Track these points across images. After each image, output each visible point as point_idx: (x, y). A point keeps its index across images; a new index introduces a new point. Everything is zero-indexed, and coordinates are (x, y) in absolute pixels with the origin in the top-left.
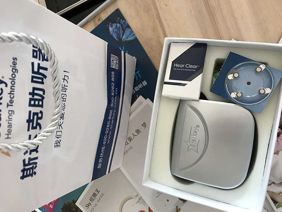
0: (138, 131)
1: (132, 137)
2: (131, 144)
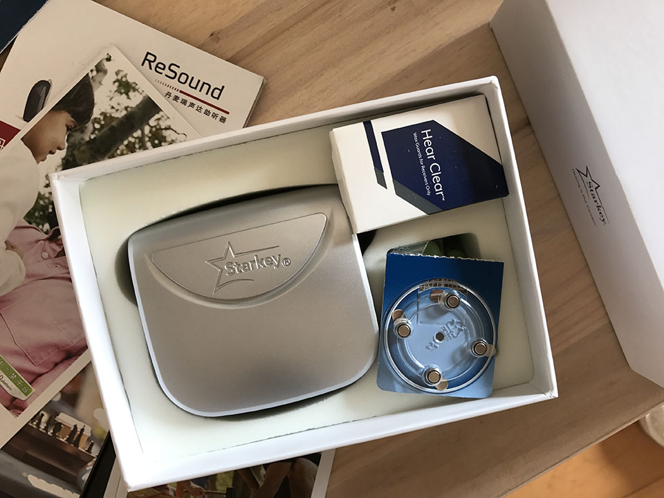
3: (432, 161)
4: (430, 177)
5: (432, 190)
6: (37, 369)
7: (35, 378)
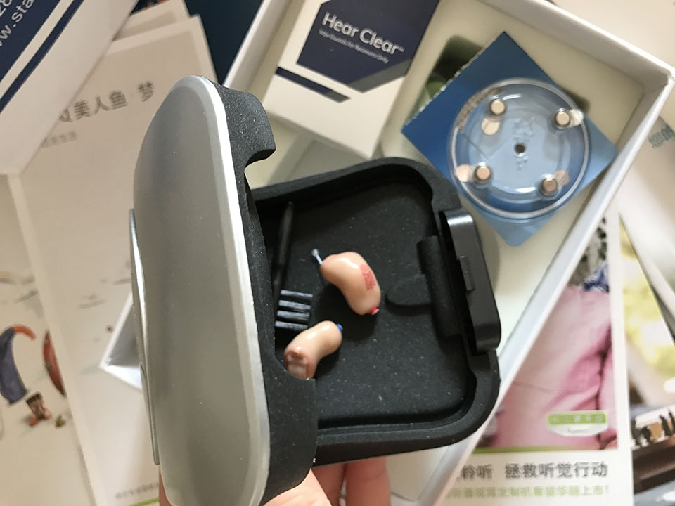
0: (118, 99)
1: (92, 105)
2: (77, 124)
3: (357, 34)
4: (371, 48)
5: (385, 54)
6: (590, 393)
7: (596, 401)
